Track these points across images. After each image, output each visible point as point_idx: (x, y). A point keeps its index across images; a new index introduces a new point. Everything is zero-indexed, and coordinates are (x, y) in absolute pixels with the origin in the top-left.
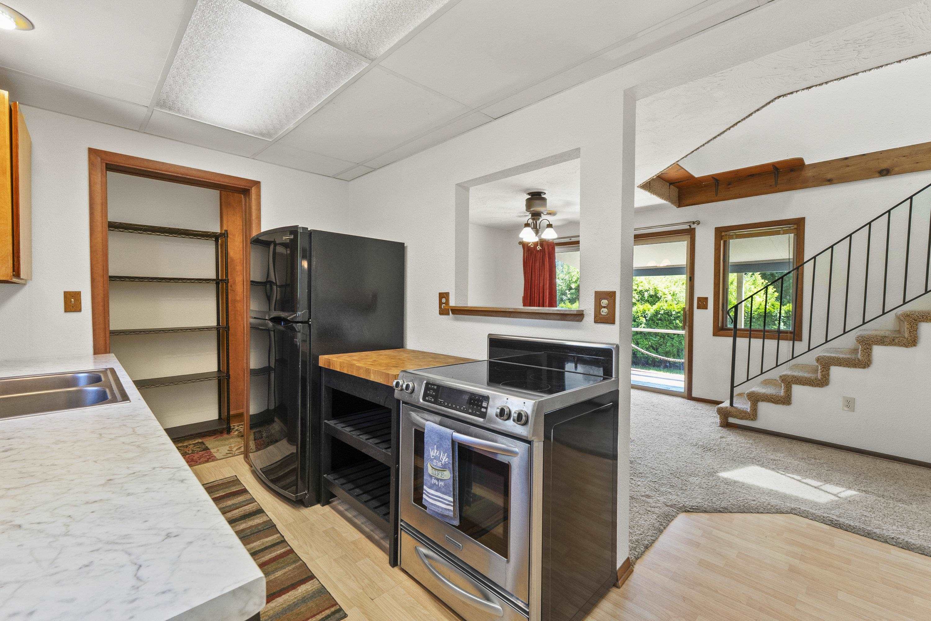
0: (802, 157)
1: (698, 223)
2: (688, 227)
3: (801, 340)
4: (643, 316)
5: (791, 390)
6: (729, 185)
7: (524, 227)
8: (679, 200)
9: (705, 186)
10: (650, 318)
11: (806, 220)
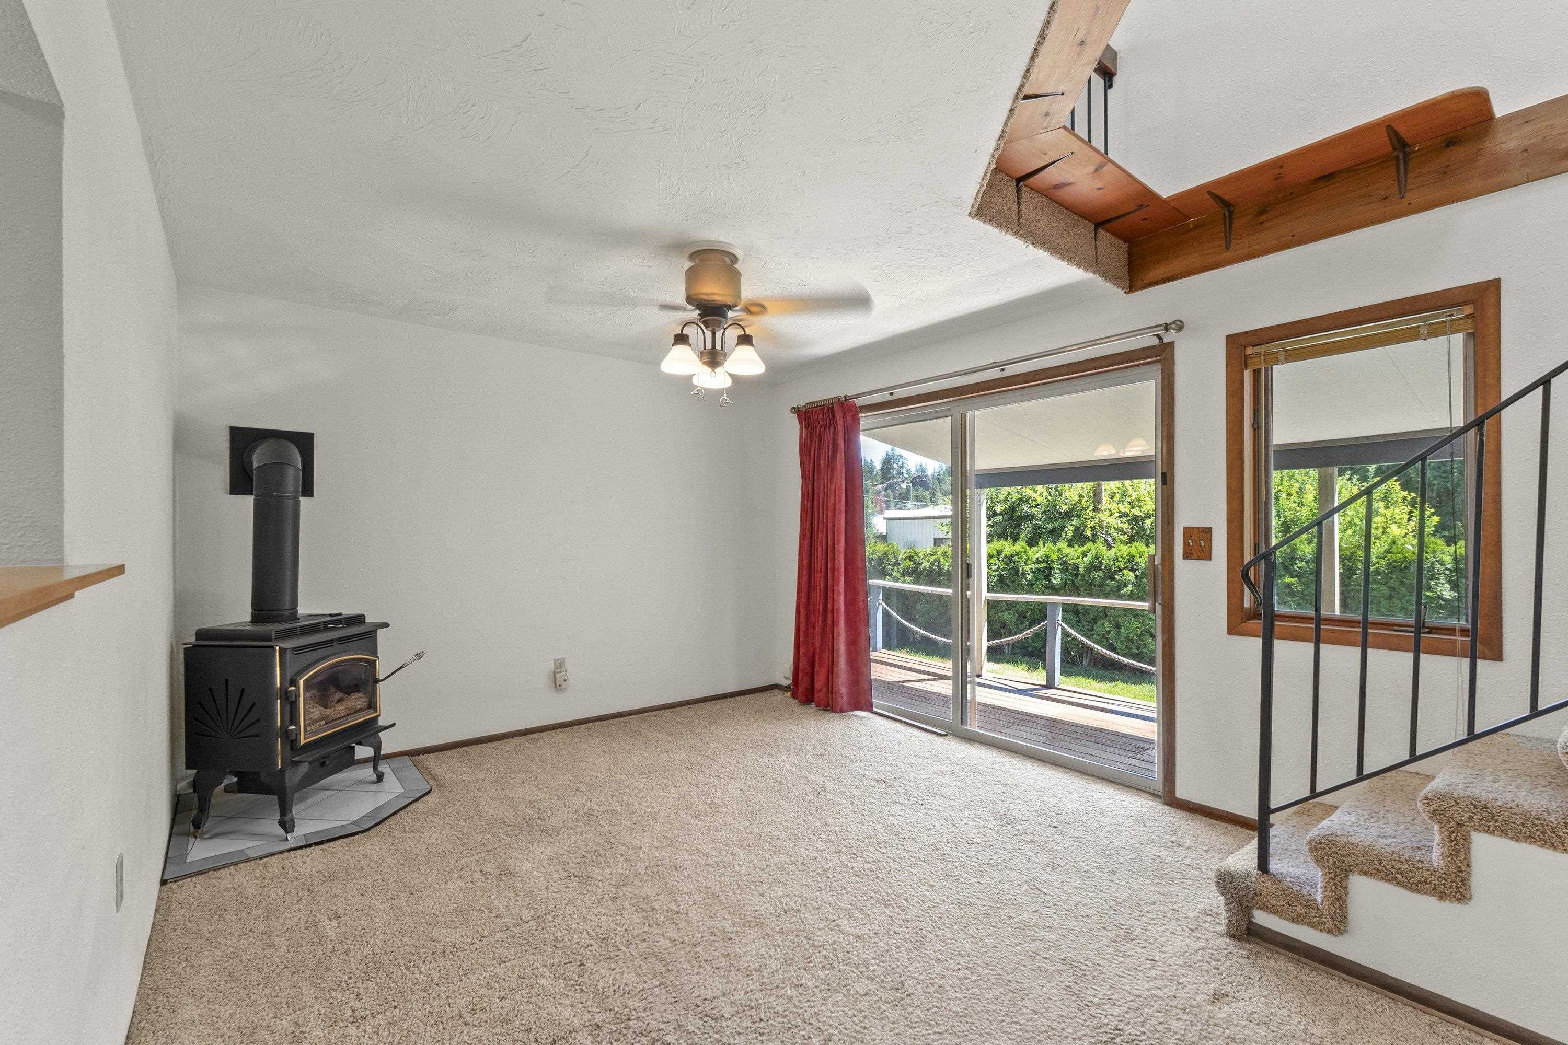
0: (1480, 84)
1: (1180, 326)
2: (1156, 342)
3: (1497, 655)
4: (1130, 568)
5: (1468, 852)
6: (1262, 213)
7: (673, 345)
8: (1131, 272)
9: (1197, 226)
10: (1143, 573)
11: (1502, 285)
